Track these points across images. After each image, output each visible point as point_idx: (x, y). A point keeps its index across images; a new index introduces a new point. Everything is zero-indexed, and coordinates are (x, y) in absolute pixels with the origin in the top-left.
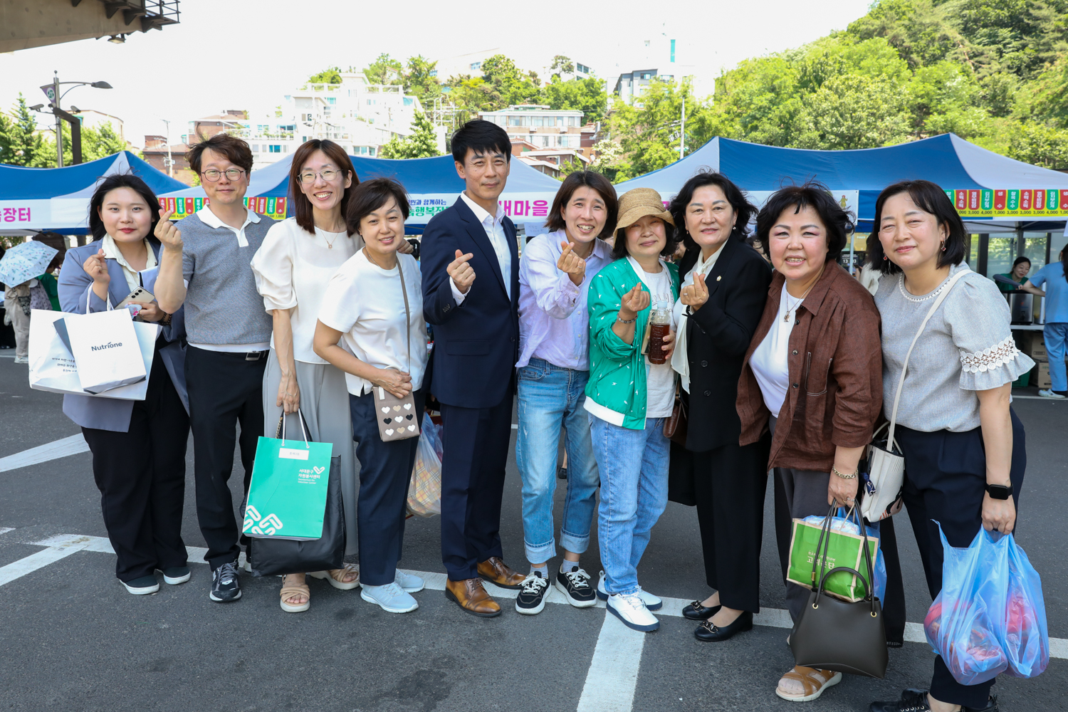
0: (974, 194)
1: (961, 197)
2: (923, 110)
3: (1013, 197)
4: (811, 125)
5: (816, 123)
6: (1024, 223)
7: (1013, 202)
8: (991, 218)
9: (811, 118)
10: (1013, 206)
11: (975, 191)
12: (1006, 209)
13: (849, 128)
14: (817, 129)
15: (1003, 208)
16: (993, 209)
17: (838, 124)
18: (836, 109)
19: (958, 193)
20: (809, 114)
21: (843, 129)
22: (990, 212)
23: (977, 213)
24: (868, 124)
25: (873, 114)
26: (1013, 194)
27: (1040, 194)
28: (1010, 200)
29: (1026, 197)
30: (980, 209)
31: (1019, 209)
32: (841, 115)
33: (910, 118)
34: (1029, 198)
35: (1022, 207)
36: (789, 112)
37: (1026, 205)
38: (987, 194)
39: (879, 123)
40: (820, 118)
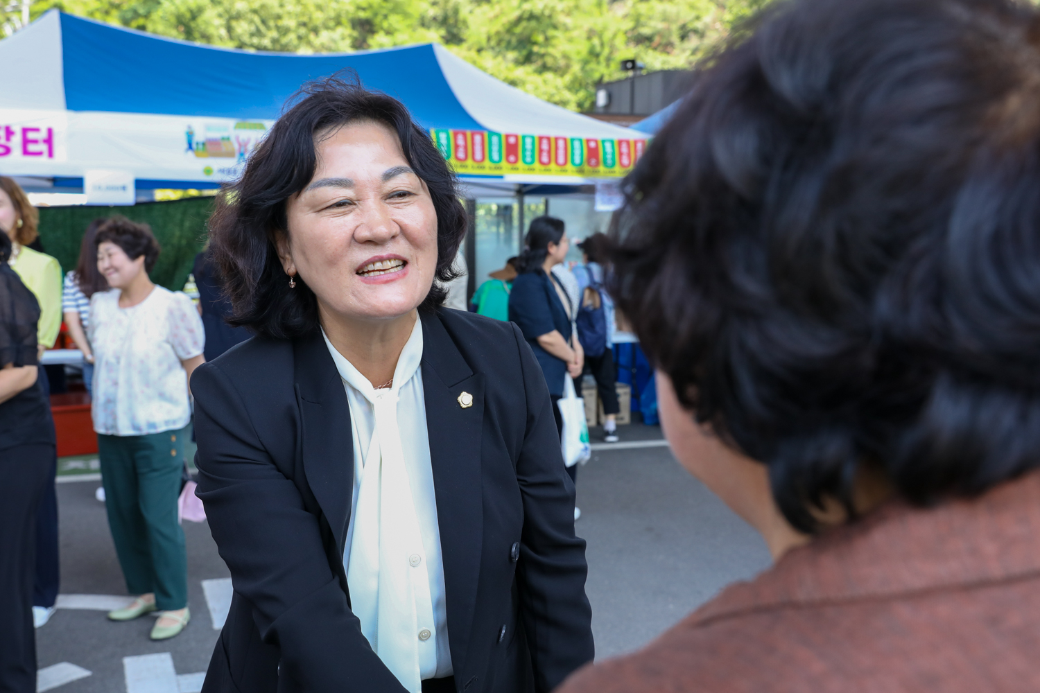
0: (478, 138)
1: (461, 142)
2: (365, 27)
3: (529, 146)
4: (223, 32)
5: (229, 29)
6: (525, 185)
7: (528, 153)
8: (501, 177)
9: (221, 22)
10: (528, 159)
11: (478, 133)
12: (520, 164)
13: (274, 41)
14: (231, 38)
15: (516, 161)
16: (504, 163)
17: (258, 33)
18: (255, 12)
19: (456, 135)
20: (220, 16)
21: (266, 42)
22: (500, 168)
23: (483, 168)
24: (300, 38)
25: (304, 24)
26: (528, 141)
27: (561, 143)
28: (524, 150)
29: (545, 146)
30: (487, 163)
31: (537, 165)
32: (264, 22)
33: (350, 36)
34: (548, 149)
35: (541, 163)
36: (191, 11)
37: (545, 159)
38: (495, 139)
39: (312, 37)
40: (234, 23)
